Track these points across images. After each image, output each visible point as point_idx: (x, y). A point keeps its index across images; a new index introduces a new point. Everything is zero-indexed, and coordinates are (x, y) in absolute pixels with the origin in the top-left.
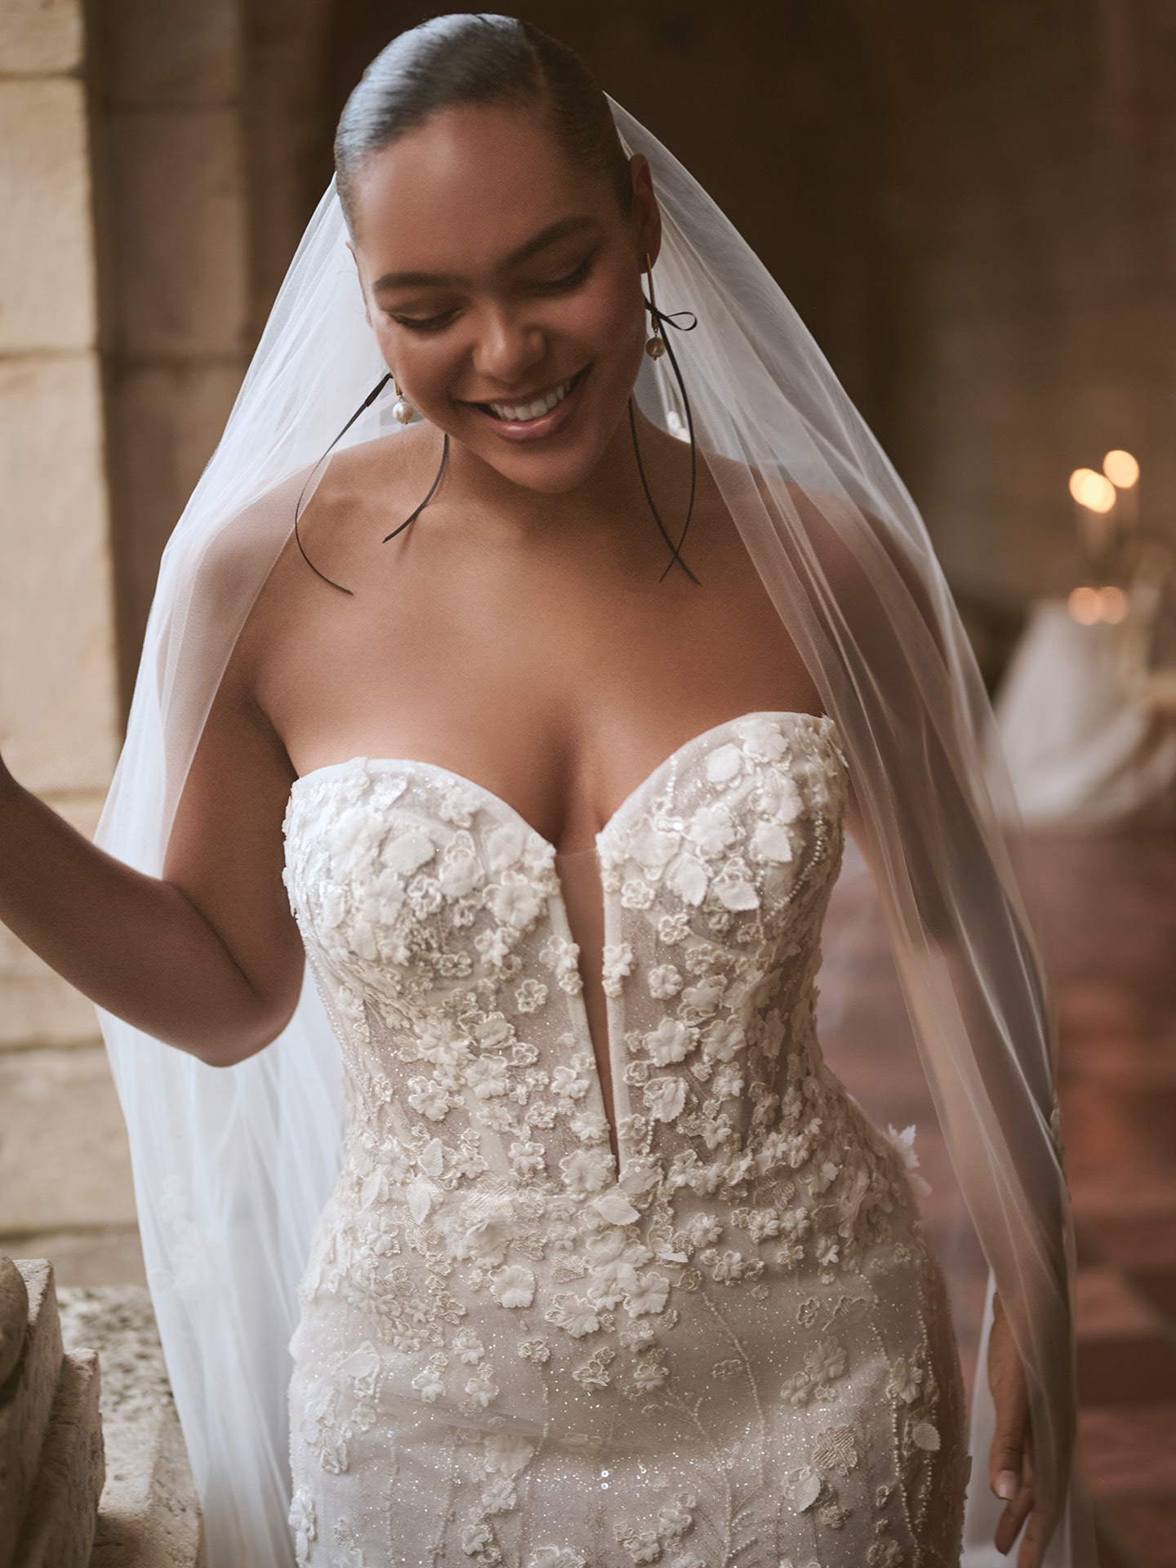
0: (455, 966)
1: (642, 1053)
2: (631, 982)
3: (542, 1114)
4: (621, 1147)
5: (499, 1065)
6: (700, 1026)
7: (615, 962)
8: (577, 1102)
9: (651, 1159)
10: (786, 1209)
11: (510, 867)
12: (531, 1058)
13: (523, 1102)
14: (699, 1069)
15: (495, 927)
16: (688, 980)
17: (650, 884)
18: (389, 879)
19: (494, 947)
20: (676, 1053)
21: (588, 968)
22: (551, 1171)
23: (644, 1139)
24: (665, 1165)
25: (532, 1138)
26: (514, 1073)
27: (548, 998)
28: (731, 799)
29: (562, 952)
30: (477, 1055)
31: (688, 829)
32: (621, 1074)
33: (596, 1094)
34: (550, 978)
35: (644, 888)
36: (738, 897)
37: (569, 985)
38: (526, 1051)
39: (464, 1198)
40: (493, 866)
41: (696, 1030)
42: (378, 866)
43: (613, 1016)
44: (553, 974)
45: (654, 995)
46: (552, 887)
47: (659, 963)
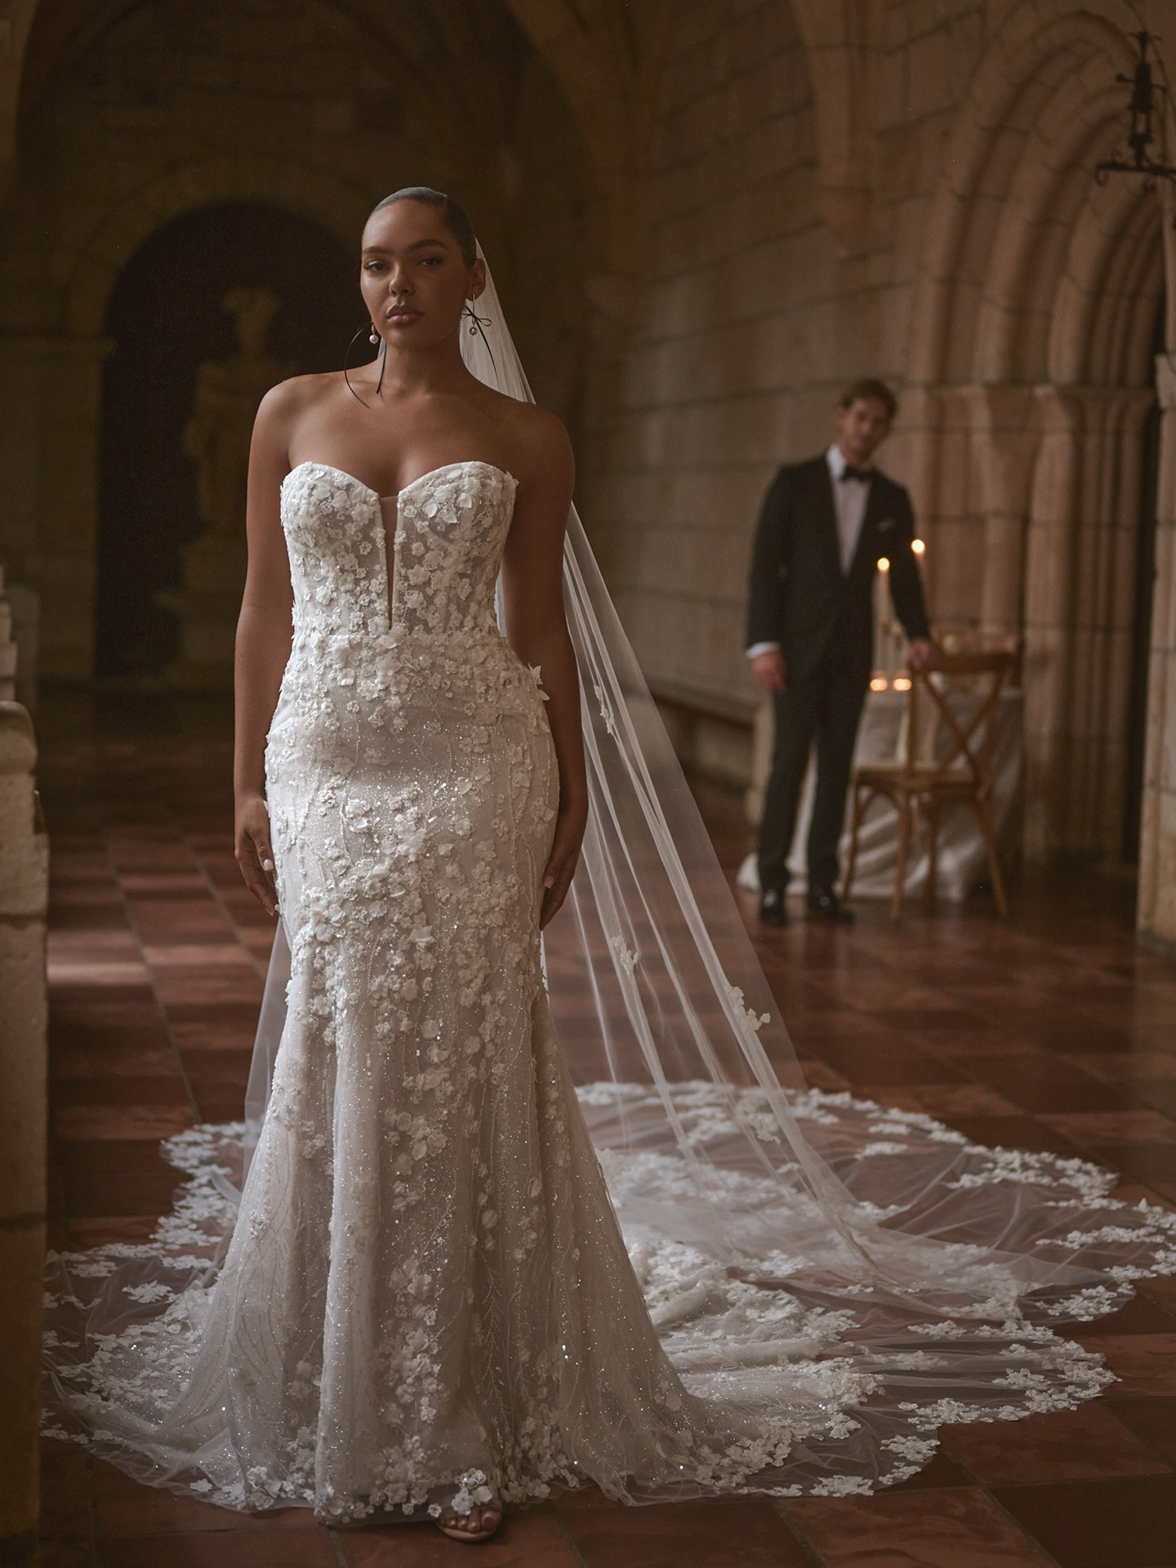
0: (337, 534)
1: (406, 578)
2: (406, 546)
3: (364, 600)
4: (394, 617)
5: (351, 577)
6: (431, 571)
7: (400, 537)
8: (378, 594)
9: (404, 625)
10: (462, 664)
11: (360, 502)
12: (363, 575)
13: (358, 594)
14: (430, 592)
15: (353, 522)
16: (428, 549)
17: (416, 508)
18: (313, 499)
19: (352, 529)
20: (421, 580)
21: (389, 539)
22: (365, 625)
23: (402, 616)
24: (411, 629)
25: (360, 611)
26: (357, 582)
27: (372, 550)
28: (454, 484)
29: (379, 533)
30: (343, 573)
31: (435, 491)
32: (397, 585)
33: (386, 593)
34: (373, 541)
35: (413, 509)
36: (449, 518)
37: (380, 544)
38: (362, 573)
39: (331, 638)
40: (354, 502)
41: (429, 573)
42: (310, 495)
43: (397, 559)
44: (375, 540)
45: (414, 553)
46: (378, 507)
47: (417, 541)
